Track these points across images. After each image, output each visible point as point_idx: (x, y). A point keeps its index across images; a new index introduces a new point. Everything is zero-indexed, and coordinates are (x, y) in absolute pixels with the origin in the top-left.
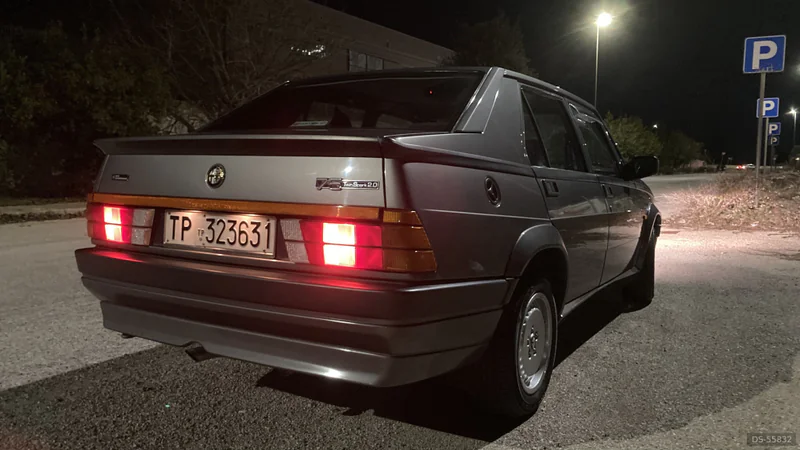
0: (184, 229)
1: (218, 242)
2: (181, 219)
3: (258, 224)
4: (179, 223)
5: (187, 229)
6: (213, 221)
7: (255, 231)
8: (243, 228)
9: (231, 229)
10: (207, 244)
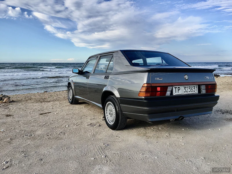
0: (178, 90)
1: (187, 92)
2: (177, 88)
3: (195, 87)
4: (177, 89)
5: (179, 90)
6: (185, 87)
7: (194, 88)
8: (192, 88)
9: (190, 89)
10: (184, 93)
